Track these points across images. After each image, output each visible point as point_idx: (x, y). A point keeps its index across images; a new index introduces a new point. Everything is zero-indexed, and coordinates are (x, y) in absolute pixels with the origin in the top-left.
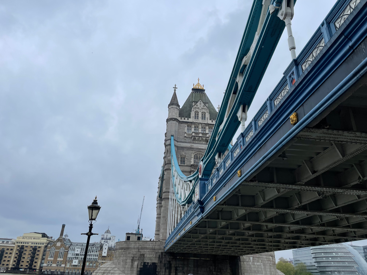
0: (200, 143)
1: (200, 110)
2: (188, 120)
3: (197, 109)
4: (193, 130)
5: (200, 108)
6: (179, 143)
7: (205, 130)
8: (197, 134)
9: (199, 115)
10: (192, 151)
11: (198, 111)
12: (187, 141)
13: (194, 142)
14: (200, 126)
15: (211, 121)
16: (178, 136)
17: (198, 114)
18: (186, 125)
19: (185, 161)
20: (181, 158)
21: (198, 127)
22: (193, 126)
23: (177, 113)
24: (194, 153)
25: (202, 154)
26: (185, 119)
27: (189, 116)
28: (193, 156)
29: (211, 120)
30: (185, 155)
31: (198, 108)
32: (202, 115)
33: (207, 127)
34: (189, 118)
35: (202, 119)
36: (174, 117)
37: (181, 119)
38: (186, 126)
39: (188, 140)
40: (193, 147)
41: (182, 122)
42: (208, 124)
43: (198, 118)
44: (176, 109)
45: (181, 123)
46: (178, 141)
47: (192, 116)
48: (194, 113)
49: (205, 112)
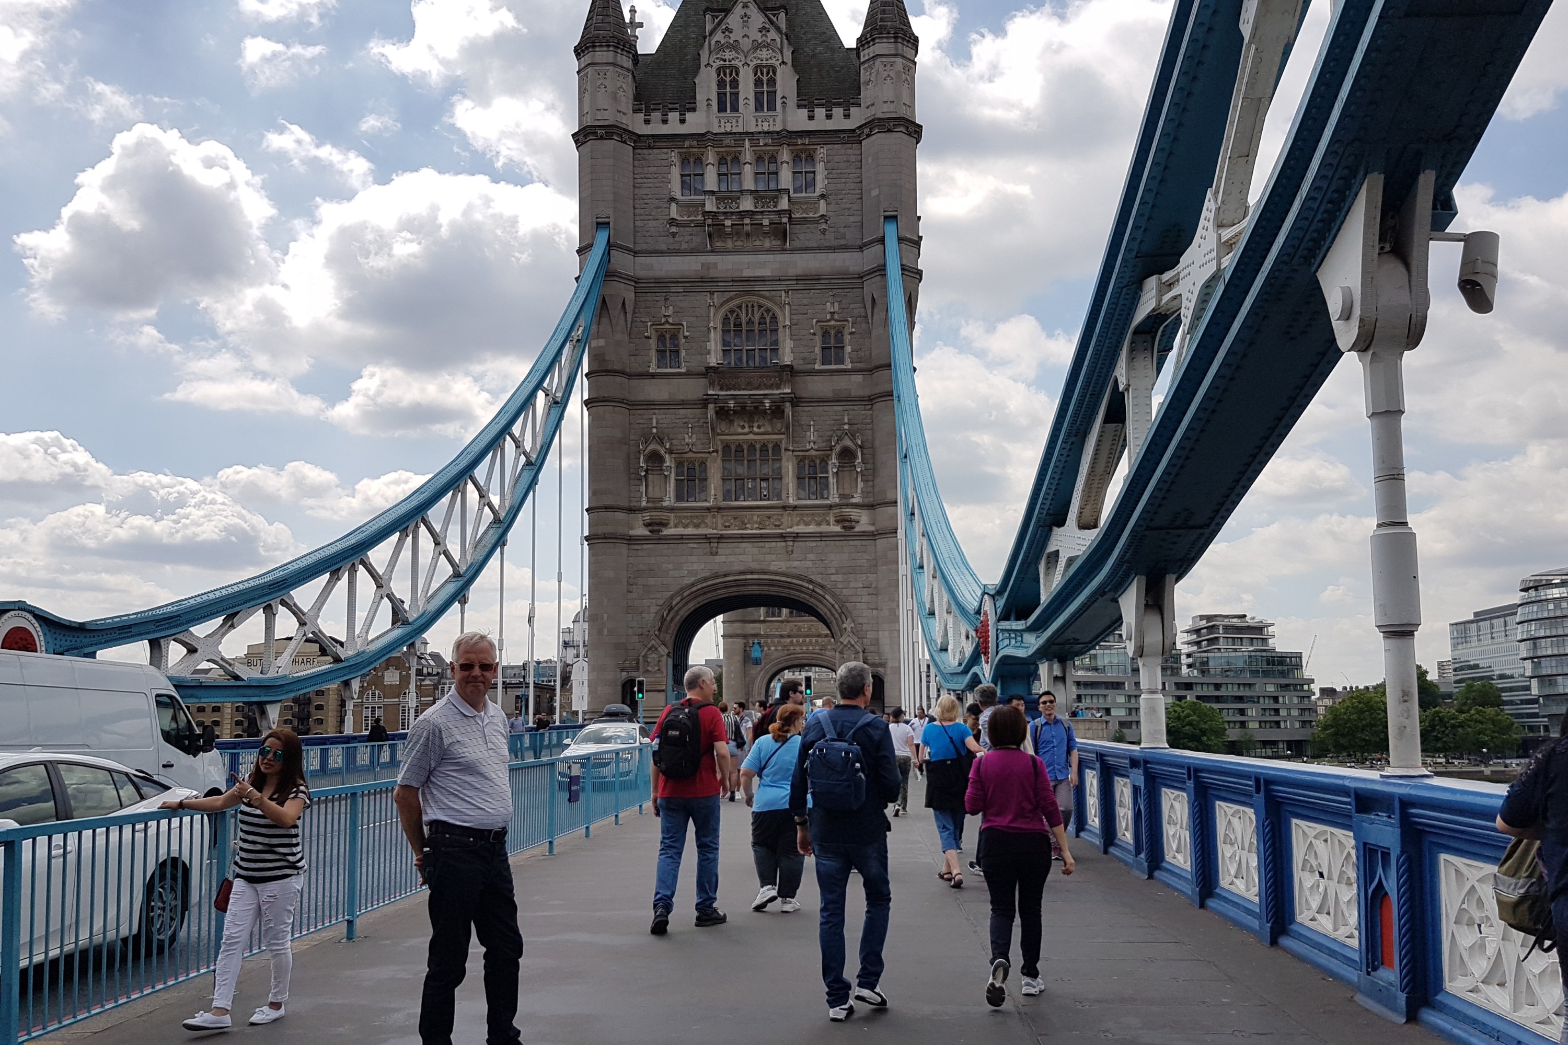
0: (749, 245)
1: (746, 55)
2: (683, 121)
3: (728, 55)
4: (711, 180)
5: (746, 44)
6: (641, 260)
7: (772, 167)
8: (727, 198)
9: (741, 88)
10: (712, 293)
11: (733, 62)
12: (684, 246)
13: (718, 244)
14: (748, 155)
15: (804, 112)
16: (638, 223)
17: (735, 84)
18: (674, 156)
19: (677, 352)
20: (661, 338)
21: (736, 159)
22: (711, 157)
23: (621, 93)
24: (722, 305)
25: (760, 307)
26: (665, 122)
27: (687, 104)
28: (716, 322)
29: (804, 106)
30: (677, 321)
31: (735, 47)
32: (758, 83)
33: (785, 155)
34: (689, 110)
35: (759, 107)
36: (606, 115)
37: (647, 122)
38: (677, 164)
39: (687, 238)
40: (713, 273)
41: (651, 141)
42: (788, 137)
43: (735, 109)
44: (611, 68)
45: (650, 147)
46: (638, 248)
47: (701, 97)
48: (714, 75)
49: (770, 61)
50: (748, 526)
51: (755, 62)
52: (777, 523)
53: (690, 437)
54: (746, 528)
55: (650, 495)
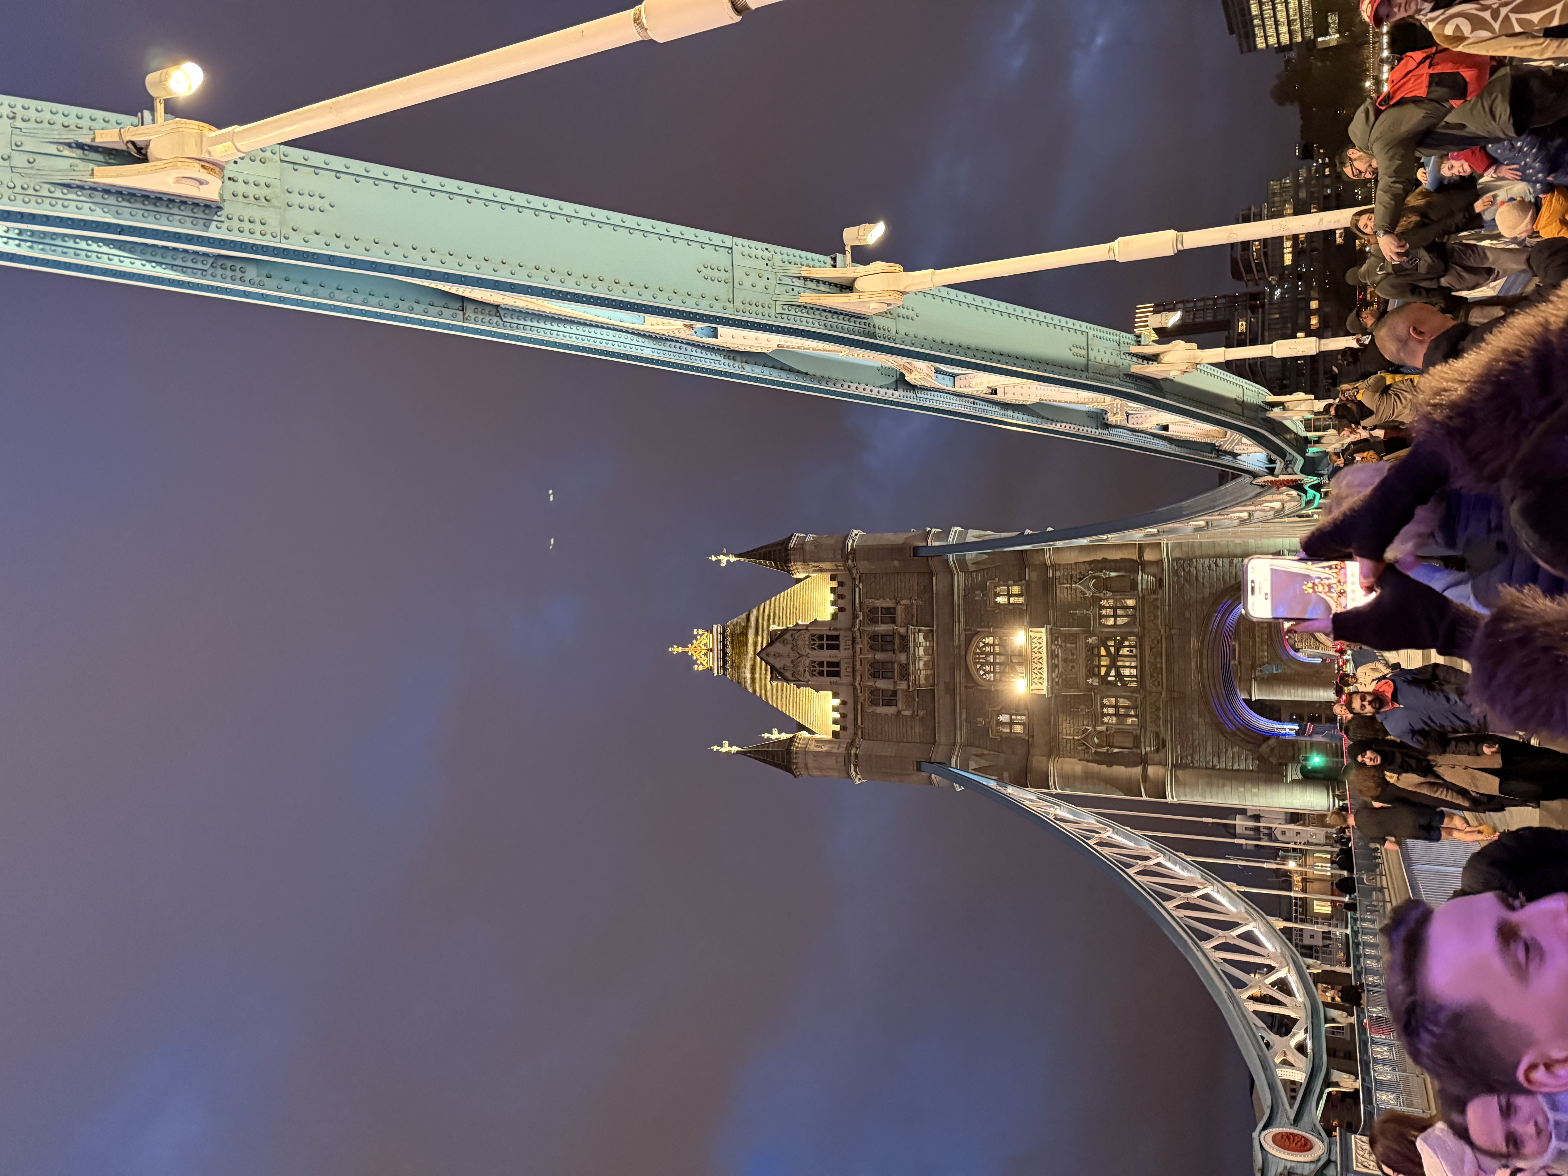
1: (801, 656)
5: (794, 655)
6: (941, 740)
7: (878, 639)
9: (822, 660)
10: (966, 687)
11: (807, 665)
14: (868, 656)
15: (840, 615)
16: (916, 740)
17: (821, 664)
18: (869, 710)
21: (871, 665)
22: (869, 683)
30: (988, 715)
31: (796, 663)
32: (821, 647)
35: (837, 647)
38: (874, 708)
42: (856, 627)
43: (837, 664)
48: (815, 678)
49: (807, 639)
50: (1159, 666)
51: (807, 649)
52: (1156, 642)
53: (1082, 710)
54: (1161, 668)
55: (1130, 745)
